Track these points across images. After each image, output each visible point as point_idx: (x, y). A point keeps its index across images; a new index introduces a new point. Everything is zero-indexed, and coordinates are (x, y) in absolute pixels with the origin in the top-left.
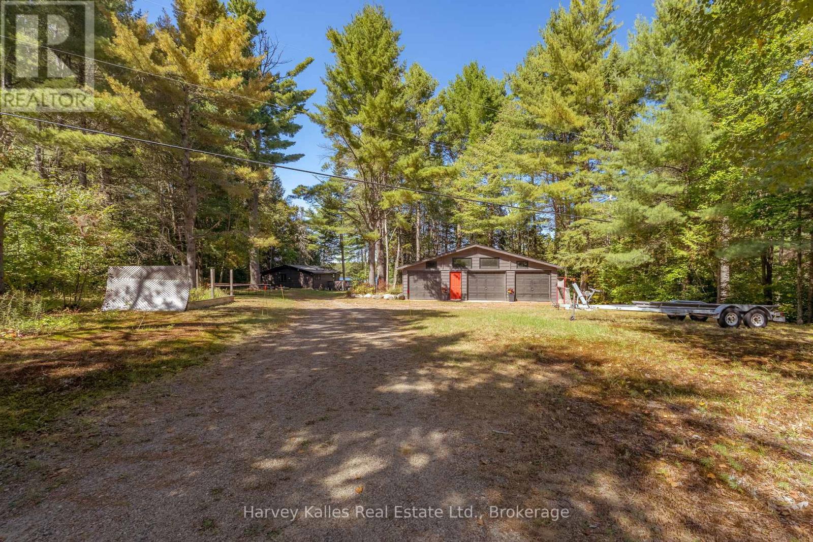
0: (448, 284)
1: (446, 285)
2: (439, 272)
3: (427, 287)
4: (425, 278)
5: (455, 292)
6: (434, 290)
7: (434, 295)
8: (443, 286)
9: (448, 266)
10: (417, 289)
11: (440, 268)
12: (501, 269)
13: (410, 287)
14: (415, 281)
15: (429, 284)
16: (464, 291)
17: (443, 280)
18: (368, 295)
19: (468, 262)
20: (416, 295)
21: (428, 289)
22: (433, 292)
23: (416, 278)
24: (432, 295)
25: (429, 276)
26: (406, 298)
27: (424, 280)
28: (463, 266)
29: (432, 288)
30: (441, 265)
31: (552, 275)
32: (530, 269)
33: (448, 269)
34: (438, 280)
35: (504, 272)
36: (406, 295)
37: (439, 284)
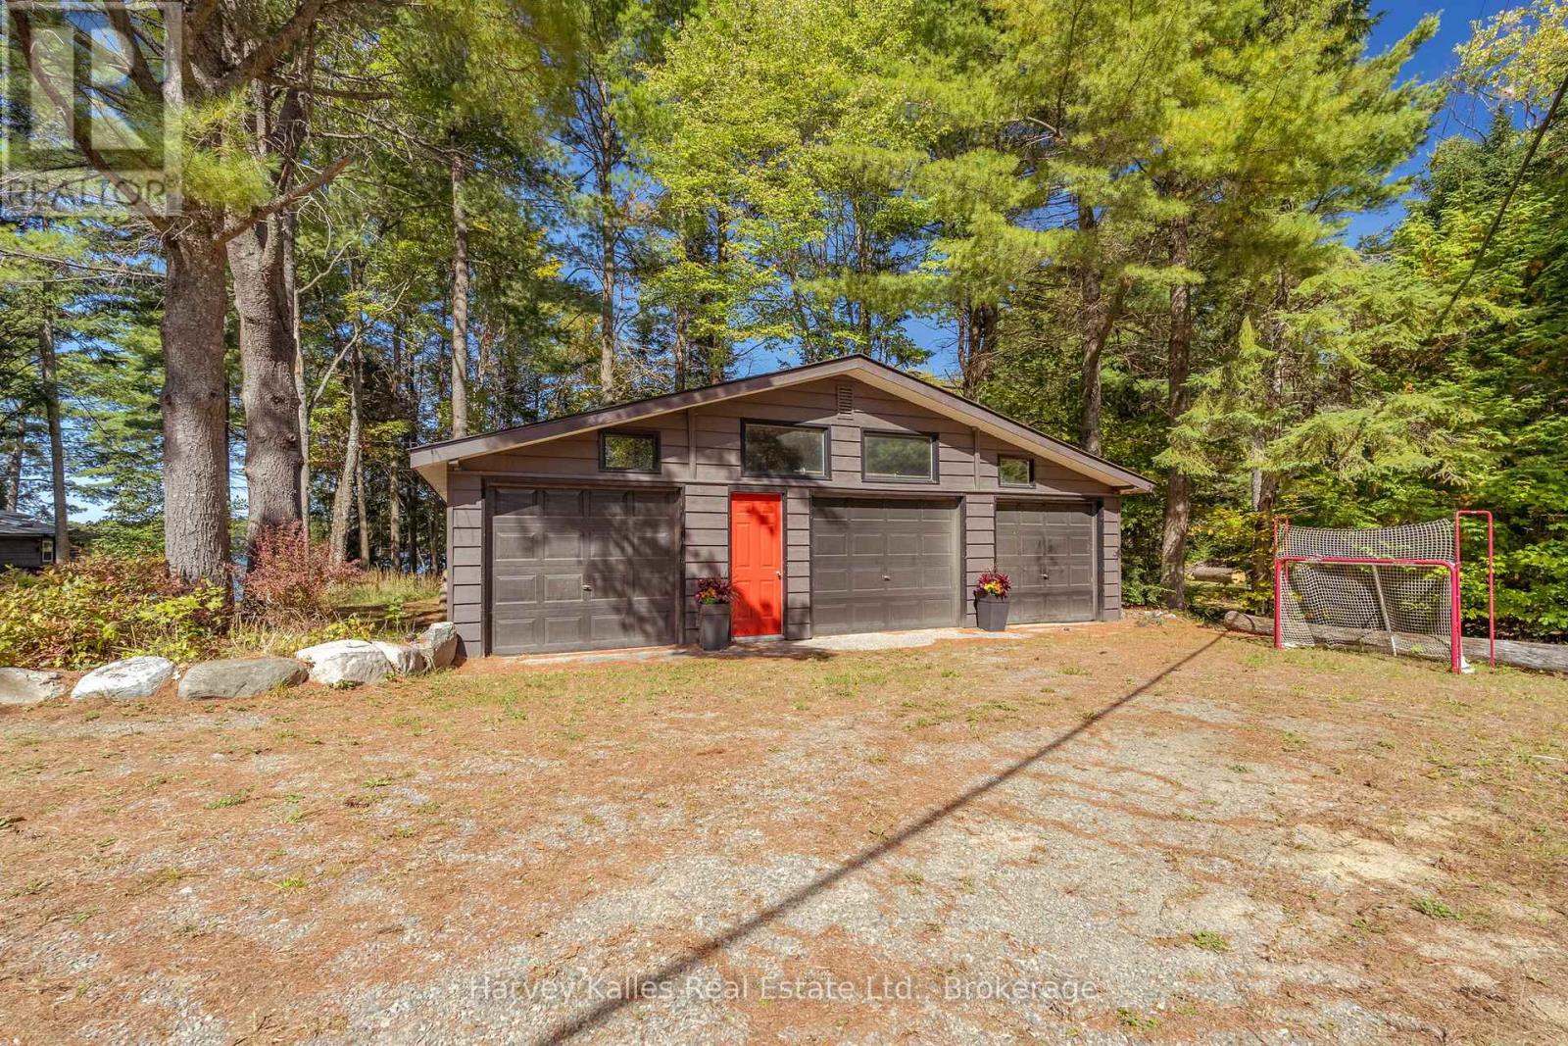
0: (721, 555)
1: (710, 564)
2: (672, 493)
3: (601, 578)
4: (592, 527)
5: (754, 598)
6: (645, 591)
7: (642, 620)
8: (693, 569)
9: (722, 464)
10: (538, 588)
11: (678, 470)
12: (946, 486)
13: (499, 578)
14: (531, 545)
15: (615, 556)
16: (800, 592)
17: (696, 538)
18: (136, 672)
19: (813, 446)
20: (536, 629)
21: (606, 591)
22: (641, 602)
23: (535, 526)
24: (632, 622)
25: (616, 510)
26: (474, 650)
27: (586, 535)
28: (791, 460)
29: (635, 583)
30: (683, 453)
31: (1107, 515)
32: (1041, 489)
33: (719, 475)
34: (663, 536)
35: (955, 501)
36: (473, 634)
37: (672, 558)
